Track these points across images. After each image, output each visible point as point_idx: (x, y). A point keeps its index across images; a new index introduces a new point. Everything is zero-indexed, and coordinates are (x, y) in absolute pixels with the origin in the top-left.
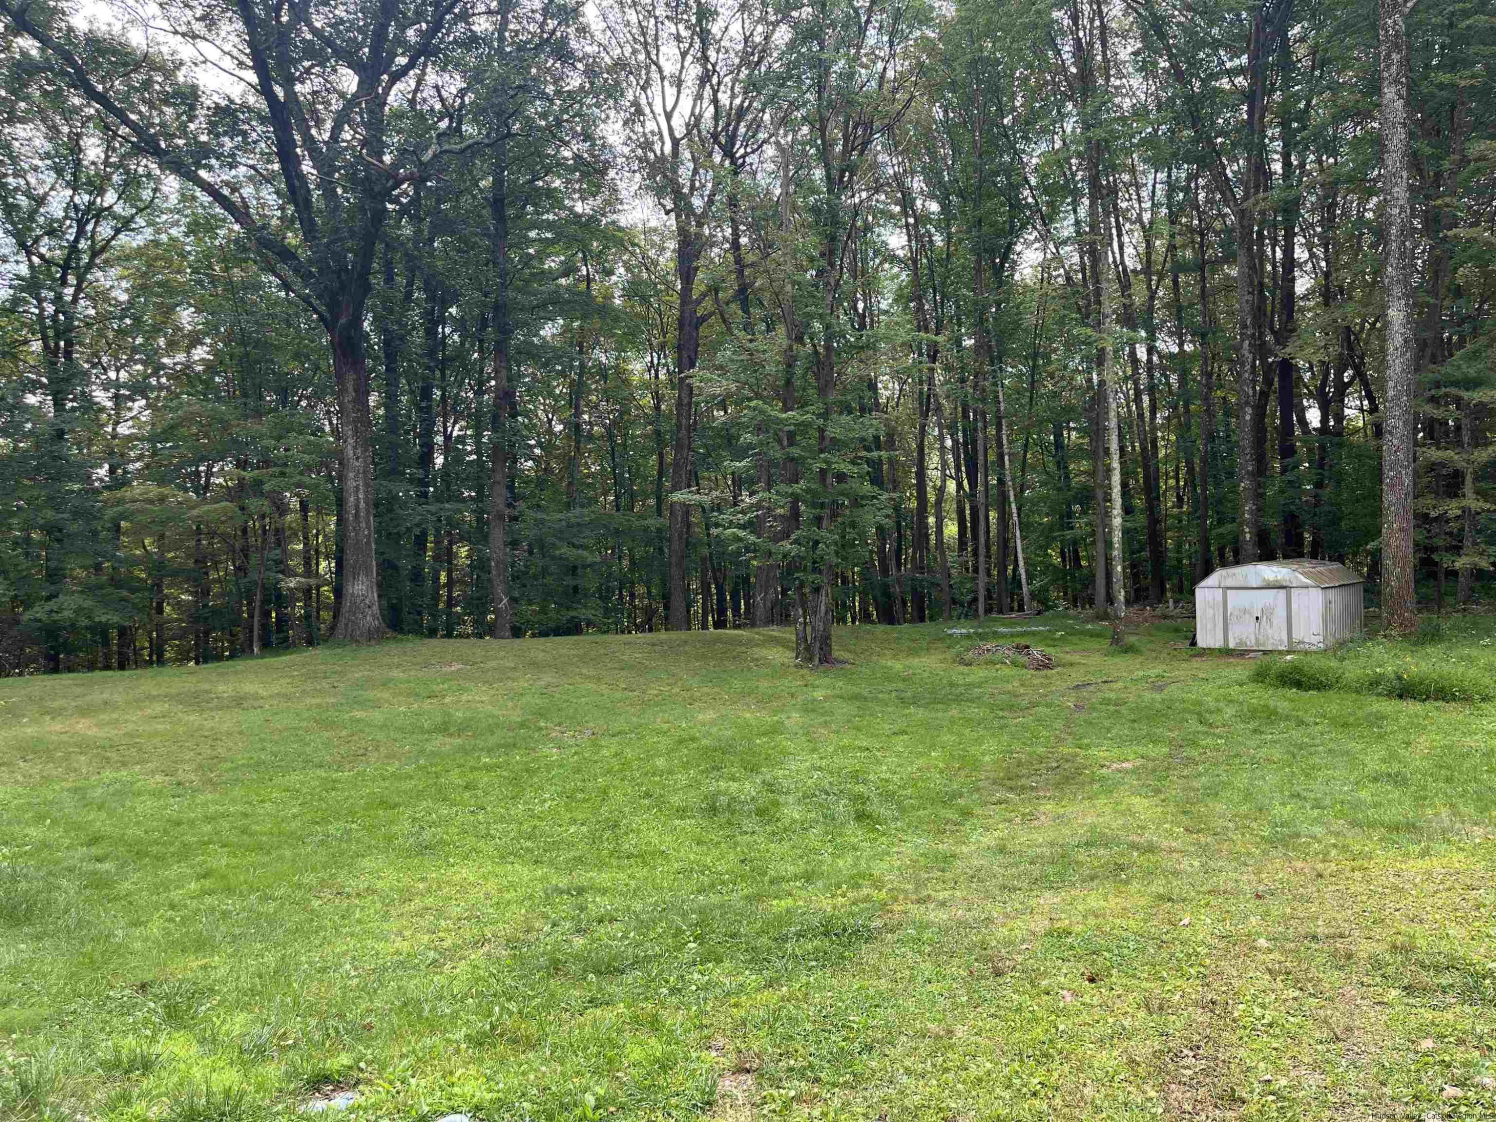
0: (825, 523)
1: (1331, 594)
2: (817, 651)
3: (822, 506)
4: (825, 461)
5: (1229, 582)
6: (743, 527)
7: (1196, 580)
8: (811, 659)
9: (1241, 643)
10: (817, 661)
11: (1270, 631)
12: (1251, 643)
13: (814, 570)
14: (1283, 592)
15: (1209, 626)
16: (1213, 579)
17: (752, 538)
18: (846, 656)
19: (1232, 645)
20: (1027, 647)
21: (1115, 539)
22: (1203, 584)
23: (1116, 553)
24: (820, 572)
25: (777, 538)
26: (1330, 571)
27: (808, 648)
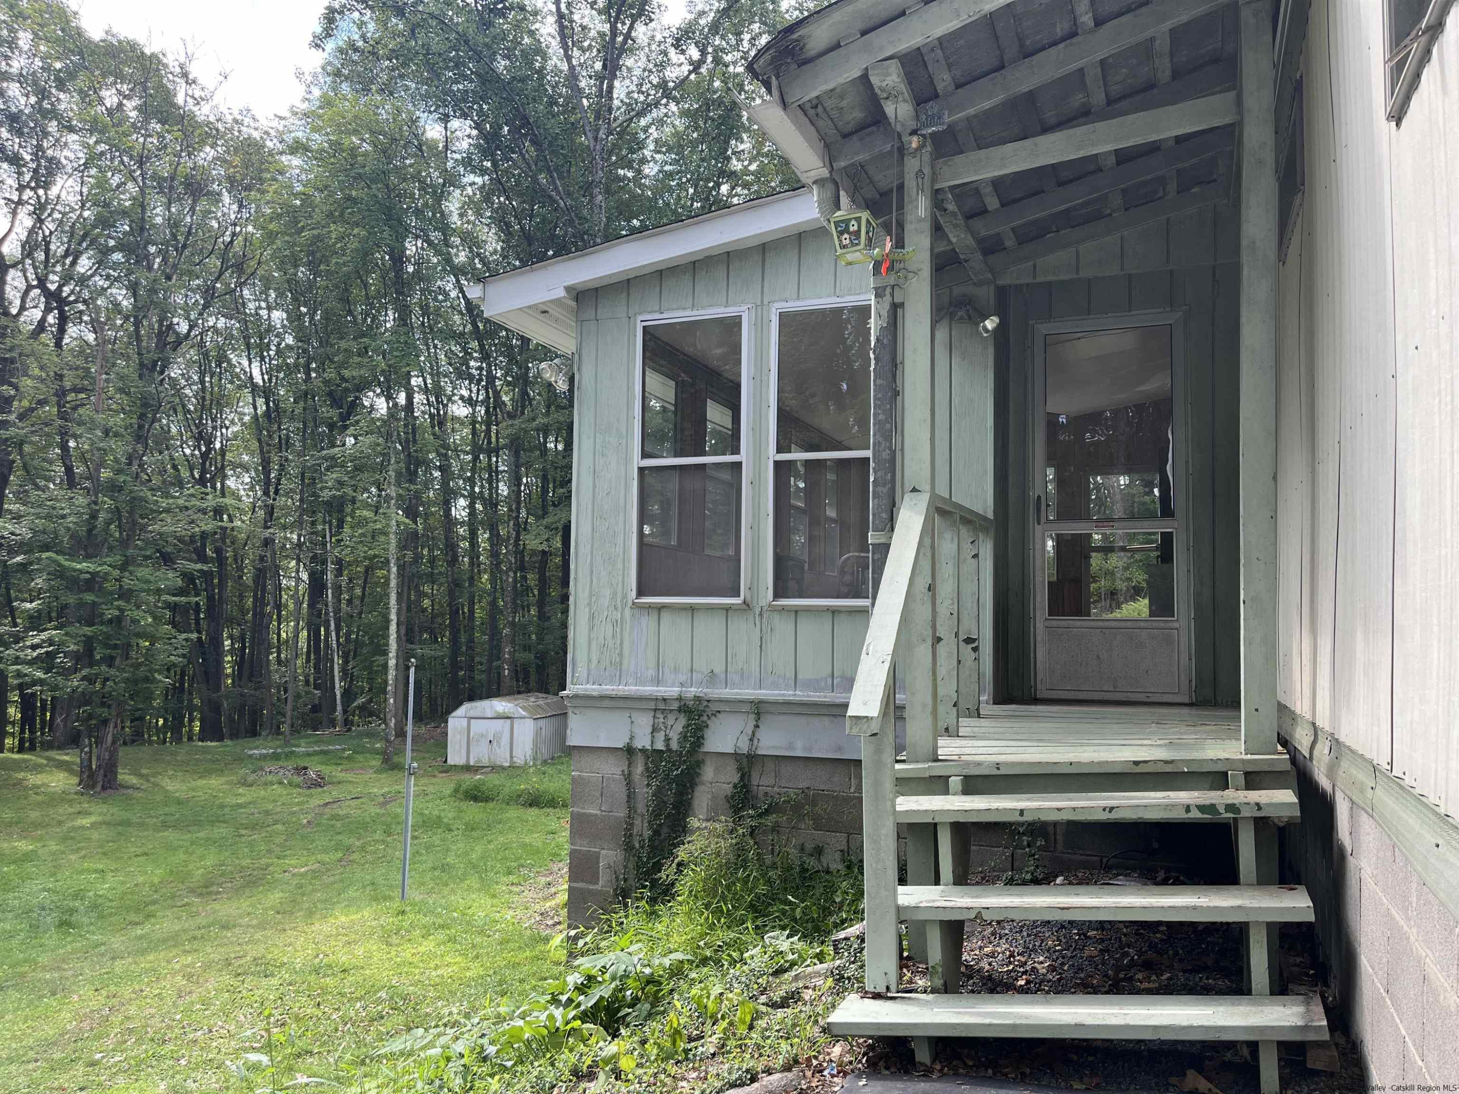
0: (118, 661)
1: (542, 723)
2: (100, 779)
3: (115, 646)
4: (119, 608)
5: (472, 714)
6: (31, 663)
7: (449, 712)
8: (93, 787)
9: (479, 761)
10: (98, 788)
11: (498, 751)
12: (485, 762)
13: (103, 704)
14: (509, 721)
15: (457, 747)
16: (462, 711)
17: (40, 674)
18: (134, 780)
19: (472, 763)
20: (305, 768)
21: (390, 677)
22: (454, 714)
23: (389, 688)
24: (109, 707)
25: (66, 673)
26: (548, 704)
27: (92, 775)
